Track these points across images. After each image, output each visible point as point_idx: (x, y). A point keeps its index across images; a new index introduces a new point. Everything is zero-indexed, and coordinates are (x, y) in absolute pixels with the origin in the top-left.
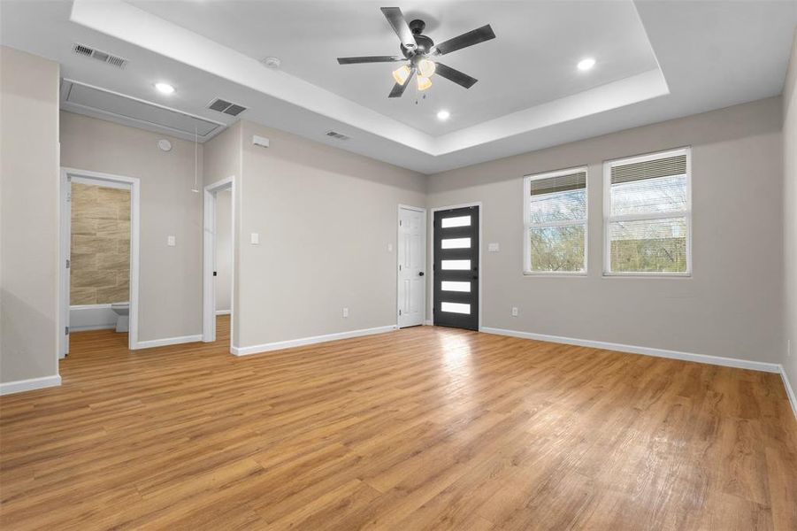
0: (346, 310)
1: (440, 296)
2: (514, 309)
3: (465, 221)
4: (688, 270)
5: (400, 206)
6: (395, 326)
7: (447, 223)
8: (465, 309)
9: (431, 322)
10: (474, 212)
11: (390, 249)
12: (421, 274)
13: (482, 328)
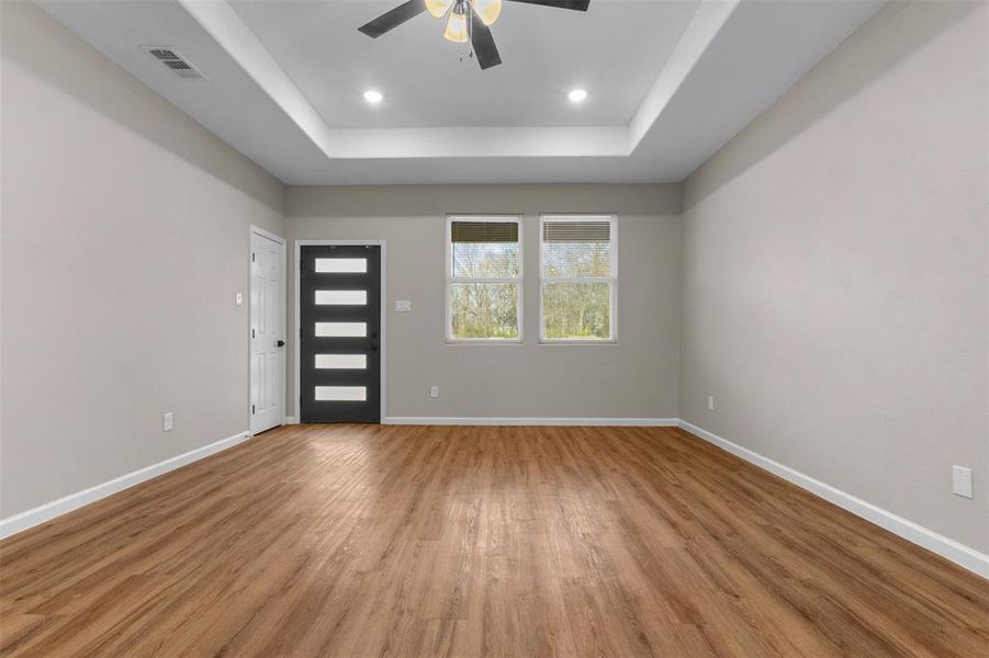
0: (169, 415)
1: (311, 377)
2: (433, 388)
3: (359, 266)
4: (612, 335)
5: (253, 228)
6: (247, 433)
7: (323, 266)
8: (358, 394)
9: (296, 419)
10: (372, 254)
11: (239, 301)
12: (280, 344)
13: (385, 419)
